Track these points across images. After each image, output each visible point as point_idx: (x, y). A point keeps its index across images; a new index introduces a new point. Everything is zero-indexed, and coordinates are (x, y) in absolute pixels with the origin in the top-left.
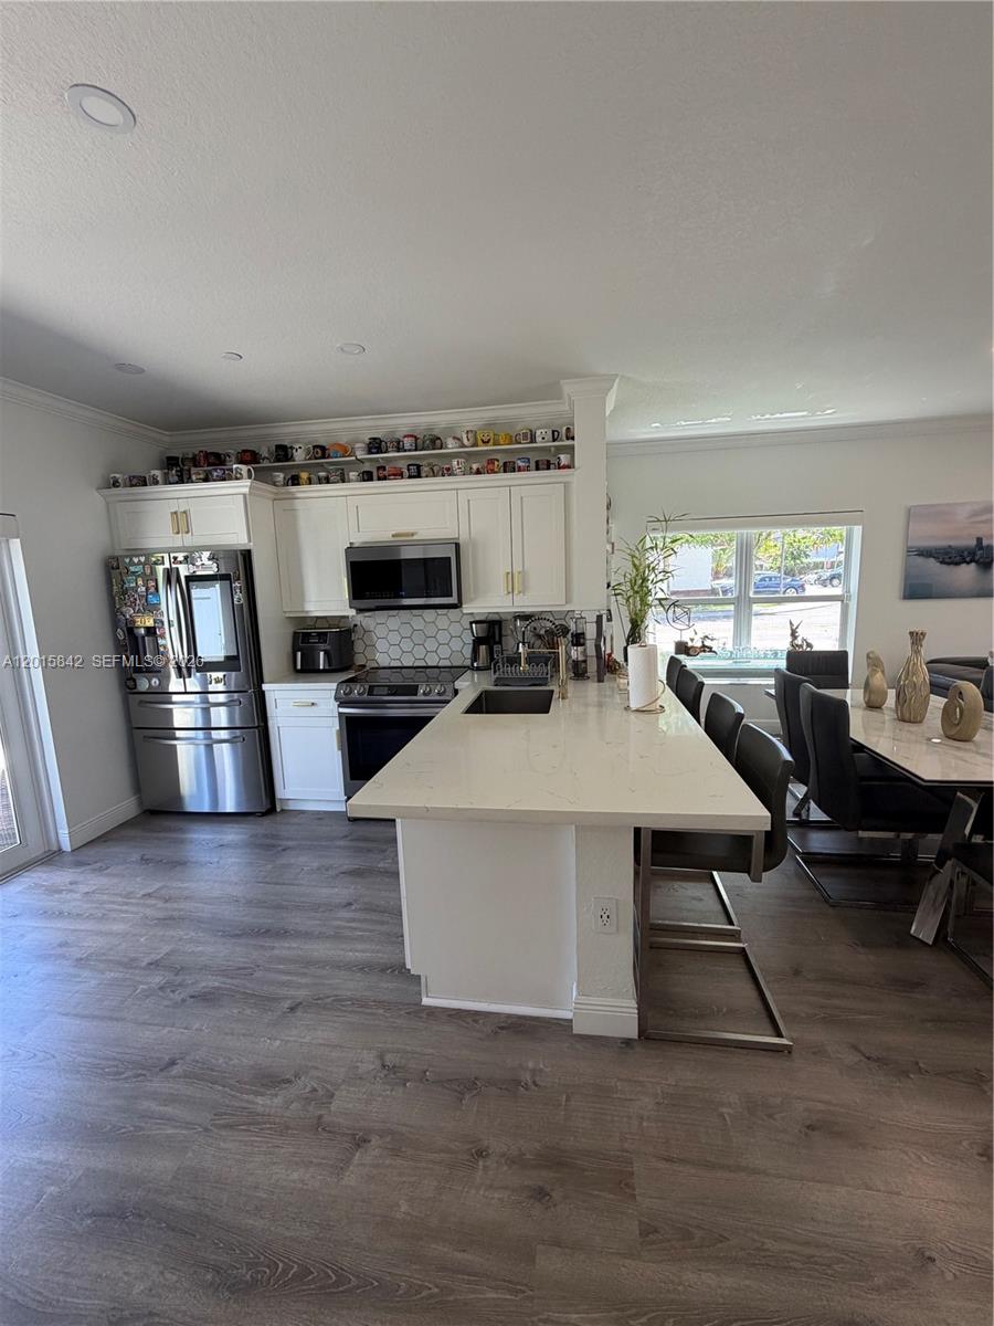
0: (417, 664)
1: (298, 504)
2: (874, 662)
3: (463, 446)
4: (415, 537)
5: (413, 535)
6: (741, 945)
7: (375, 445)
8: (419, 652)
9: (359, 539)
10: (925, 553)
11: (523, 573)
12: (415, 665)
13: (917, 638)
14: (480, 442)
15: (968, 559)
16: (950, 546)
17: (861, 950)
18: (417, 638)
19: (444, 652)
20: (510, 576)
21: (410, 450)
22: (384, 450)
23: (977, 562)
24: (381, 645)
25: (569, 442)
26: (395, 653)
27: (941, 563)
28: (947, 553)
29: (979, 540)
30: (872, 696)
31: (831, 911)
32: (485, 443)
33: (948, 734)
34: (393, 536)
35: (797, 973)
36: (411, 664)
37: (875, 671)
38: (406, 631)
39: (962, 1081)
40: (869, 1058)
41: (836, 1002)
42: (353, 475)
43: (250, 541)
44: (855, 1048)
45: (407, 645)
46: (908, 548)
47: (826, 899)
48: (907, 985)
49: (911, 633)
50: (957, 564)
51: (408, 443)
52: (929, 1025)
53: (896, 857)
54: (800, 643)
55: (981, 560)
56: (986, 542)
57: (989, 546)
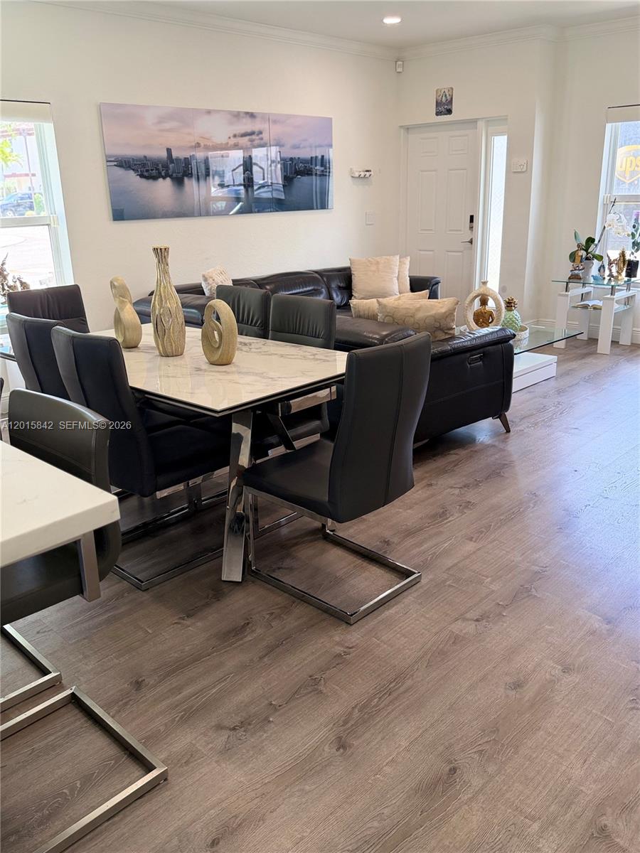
2: (119, 291)
6: (68, 692)
10: (124, 164)
13: (161, 254)
15: (163, 174)
16: (145, 157)
17: (188, 622)
23: (171, 176)
27: (142, 176)
28: (144, 165)
29: (169, 151)
30: (127, 333)
31: (145, 596)
33: (212, 360)
35: (138, 685)
37: (122, 303)
39: (306, 694)
40: (234, 729)
41: (186, 692)
44: (219, 727)
46: (106, 156)
47: (138, 586)
48: (236, 632)
49: (155, 250)
50: (155, 178)
52: (266, 659)
53: (183, 509)
54: (11, 283)
55: (174, 175)
56: (175, 155)
57: (178, 160)
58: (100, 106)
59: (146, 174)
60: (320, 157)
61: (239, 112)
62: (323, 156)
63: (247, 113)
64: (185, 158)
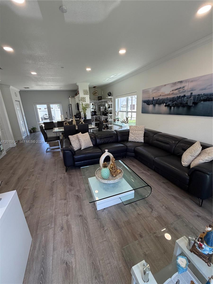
10: (145, 102)
15: (151, 103)
55: (154, 104)
56: (154, 99)
57: (155, 100)
59: (148, 104)
64: (157, 99)
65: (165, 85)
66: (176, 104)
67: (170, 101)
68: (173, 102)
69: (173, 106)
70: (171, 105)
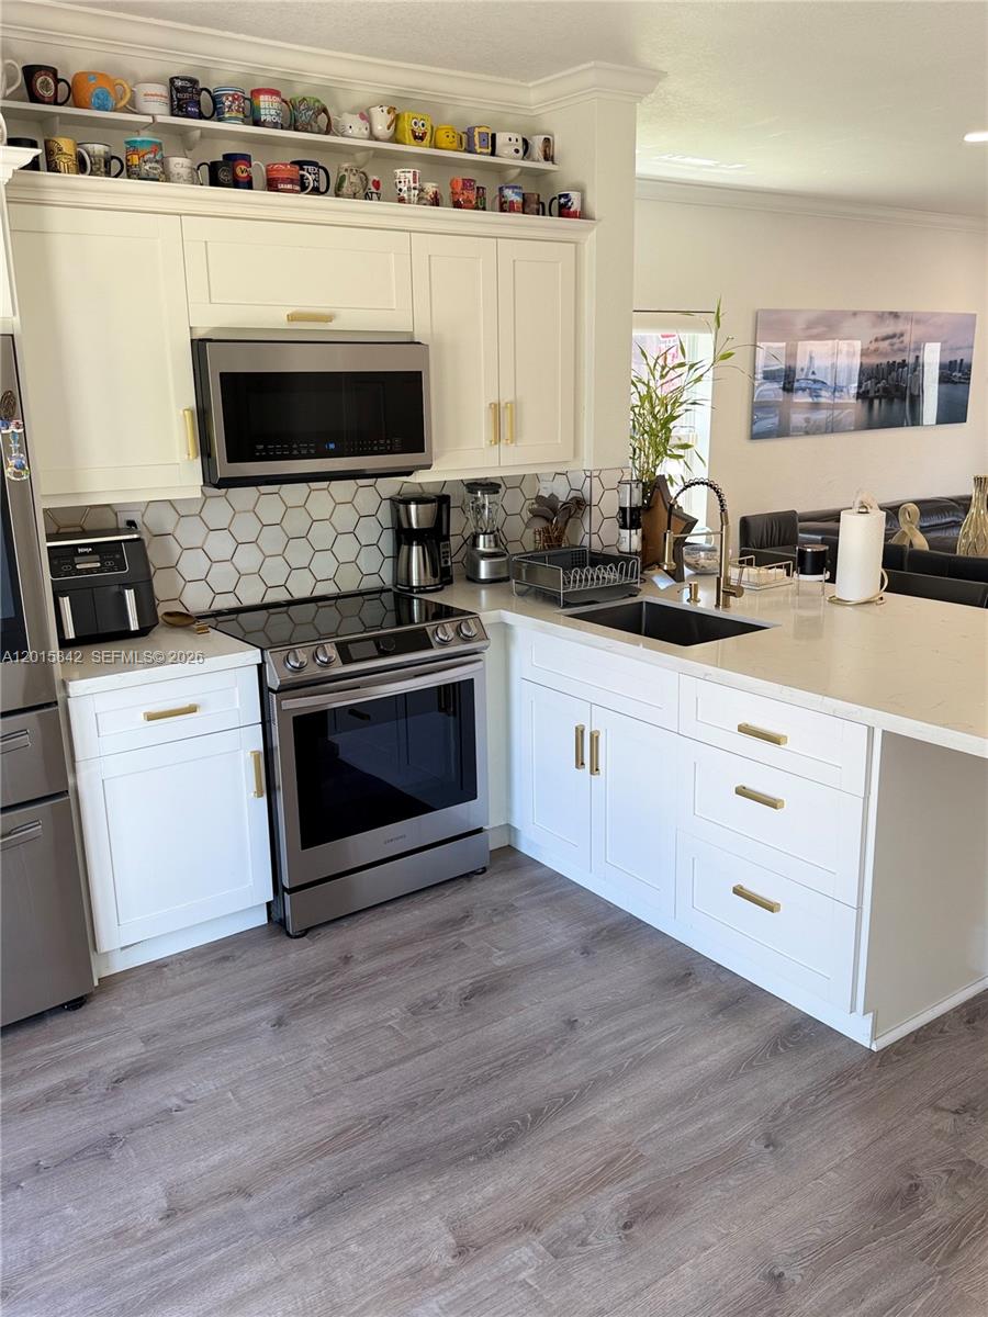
0: (272, 597)
1: (58, 220)
3: (372, 137)
4: (333, 326)
5: (329, 318)
7: (186, 96)
8: (275, 571)
9: (209, 321)
10: (771, 376)
11: (514, 406)
12: (268, 599)
14: (408, 136)
18: (272, 540)
19: (324, 565)
20: (496, 409)
21: (275, 126)
22: (207, 111)
24: (192, 565)
25: (547, 166)
26: (222, 577)
27: (783, 389)
28: (786, 376)
29: (811, 360)
32: (419, 138)
34: (292, 318)
36: (256, 601)
38: (246, 528)
42: (179, 164)
43: (14, 314)
45: (248, 559)
51: (268, 107)
56: (815, 363)
58: (757, 313)
60: (959, 361)
61: (883, 313)
62: (962, 360)
63: (891, 313)
65: (855, 314)
66: (885, 389)
67: (870, 379)
68: (876, 384)
69: (877, 397)
70: (872, 394)
